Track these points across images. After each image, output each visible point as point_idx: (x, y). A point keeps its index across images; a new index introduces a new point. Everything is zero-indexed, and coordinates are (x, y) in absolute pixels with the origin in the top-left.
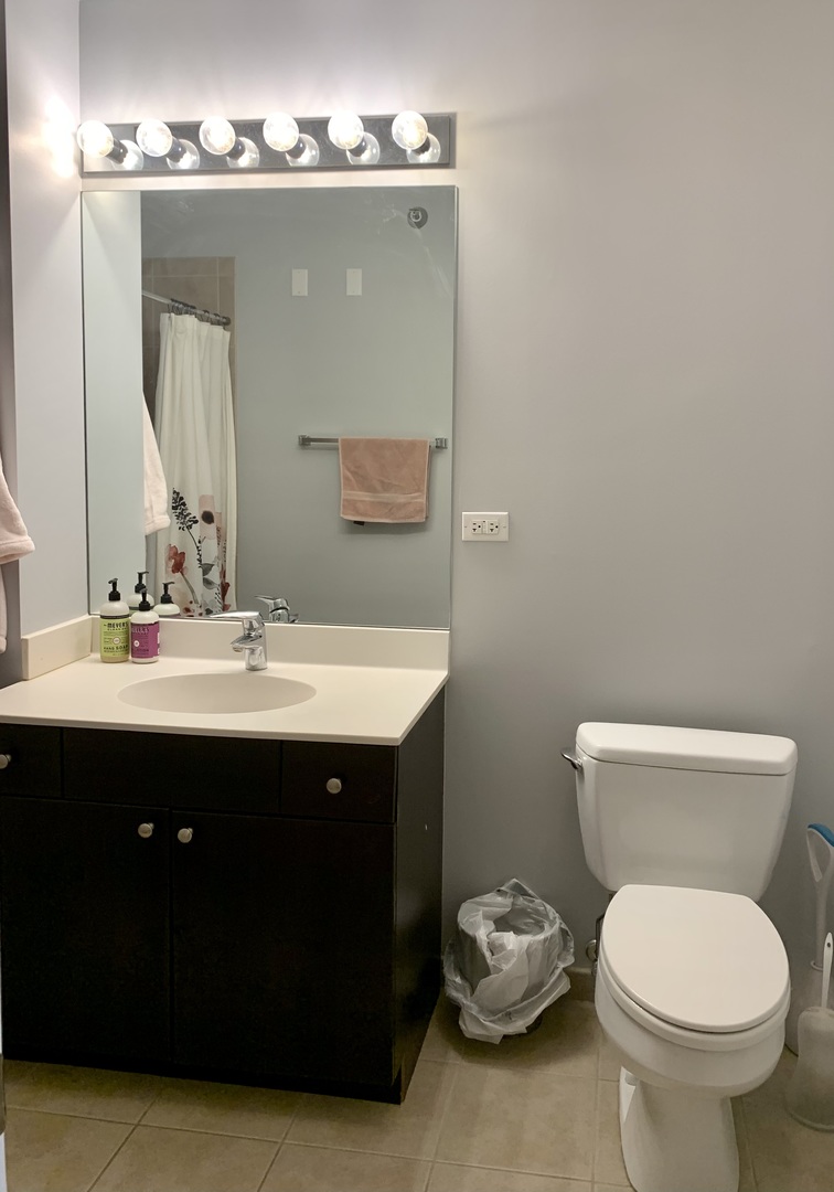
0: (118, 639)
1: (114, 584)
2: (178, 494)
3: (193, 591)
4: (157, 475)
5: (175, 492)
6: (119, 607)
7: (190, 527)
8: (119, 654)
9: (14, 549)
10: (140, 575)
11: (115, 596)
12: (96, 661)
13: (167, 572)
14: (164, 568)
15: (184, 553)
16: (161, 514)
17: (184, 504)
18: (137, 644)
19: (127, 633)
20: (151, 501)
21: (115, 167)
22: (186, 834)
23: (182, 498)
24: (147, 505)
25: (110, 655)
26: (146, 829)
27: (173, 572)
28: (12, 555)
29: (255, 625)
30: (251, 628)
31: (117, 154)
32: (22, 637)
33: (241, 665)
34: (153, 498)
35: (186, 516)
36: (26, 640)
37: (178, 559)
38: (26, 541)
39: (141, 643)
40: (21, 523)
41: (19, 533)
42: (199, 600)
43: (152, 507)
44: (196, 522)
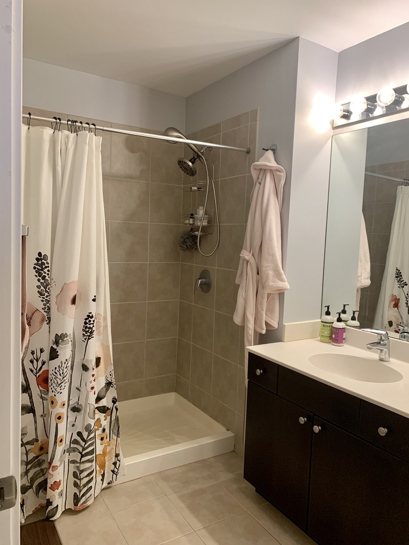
0: (327, 332)
1: (328, 307)
2: (399, 271)
3: (402, 318)
5: (397, 270)
6: (328, 318)
7: (403, 287)
8: (327, 339)
9: (279, 287)
10: (344, 306)
11: (328, 313)
12: (318, 341)
13: (389, 306)
14: (388, 305)
15: (399, 299)
16: (365, 279)
17: (401, 276)
18: (334, 336)
19: (331, 330)
20: (362, 273)
21: (344, 121)
22: (317, 429)
23: (400, 273)
24: (359, 274)
25: (323, 339)
26: (302, 420)
27: (394, 307)
28: (282, 290)
29: (384, 338)
30: (381, 339)
31: (346, 116)
32: (284, 324)
34: (363, 271)
35: (402, 281)
37: (396, 301)
38: (286, 285)
39: (336, 336)
40: (284, 277)
41: (282, 280)
42: (405, 322)
44: (407, 285)
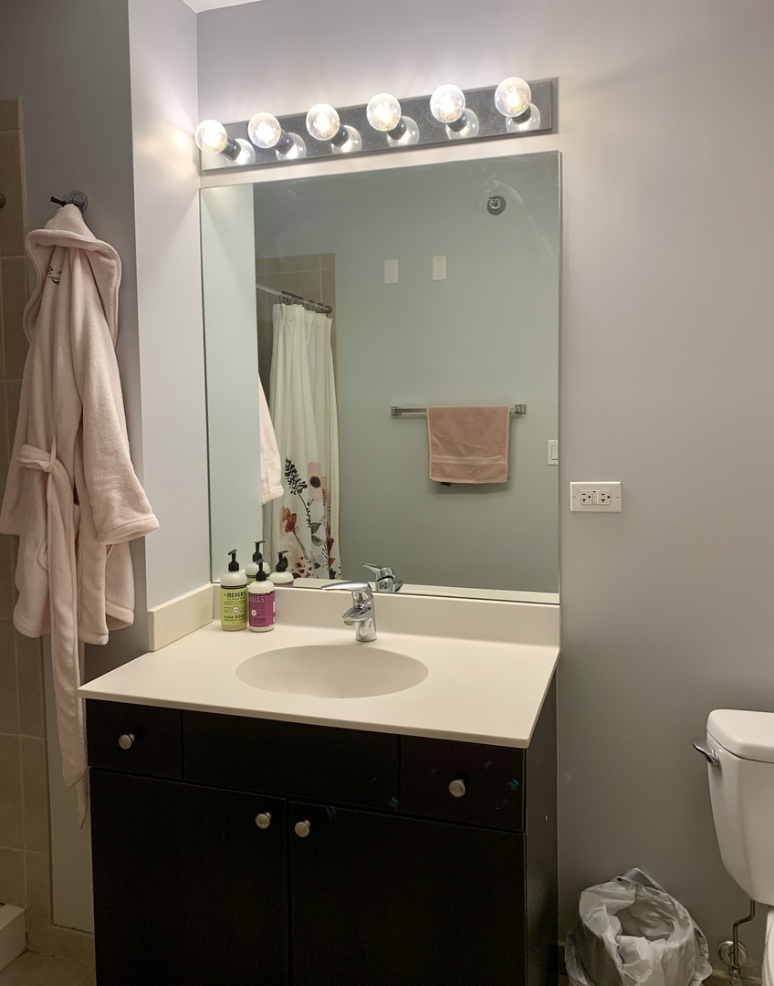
0: (237, 609)
1: (233, 555)
2: (290, 462)
3: (303, 548)
4: (272, 449)
5: (287, 461)
6: (238, 577)
7: (301, 491)
8: (237, 623)
9: (140, 527)
10: (257, 545)
11: (234, 567)
12: (216, 629)
13: (281, 530)
14: (279, 527)
15: (295, 514)
16: (275, 485)
17: (295, 471)
18: (254, 613)
19: (245, 601)
20: (266, 473)
21: (229, 163)
22: (303, 828)
23: (293, 466)
24: (263, 477)
25: (229, 623)
26: (264, 819)
27: (287, 531)
28: (140, 533)
29: (365, 596)
30: (361, 600)
31: (231, 152)
32: (148, 610)
33: (350, 635)
34: (269, 470)
35: (298, 481)
36: (152, 613)
37: (290, 519)
38: (151, 519)
39: (258, 613)
40: (146, 501)
41: (143, 511)
42: (309, 555)
43: (267, 478)
44: (306, 486)
